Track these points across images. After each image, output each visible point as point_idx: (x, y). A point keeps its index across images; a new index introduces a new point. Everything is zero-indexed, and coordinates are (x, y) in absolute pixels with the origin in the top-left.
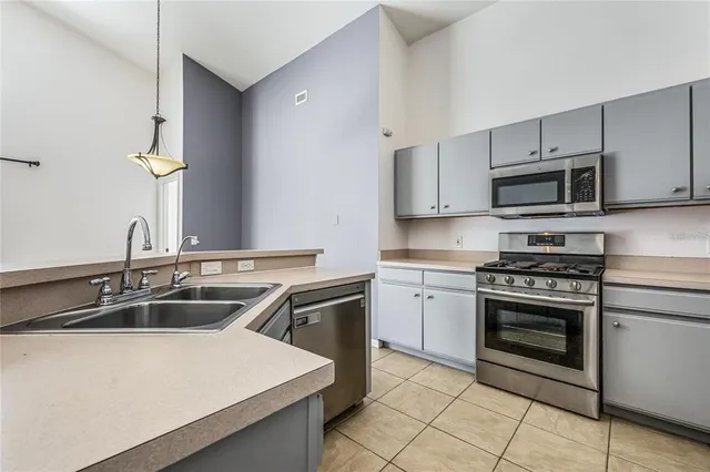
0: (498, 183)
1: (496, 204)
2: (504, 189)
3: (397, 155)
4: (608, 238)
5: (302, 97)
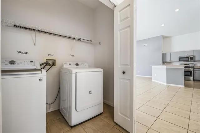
1: (180, 60)
2: (181, 59)
3: (163, 54)
4: (194, 64)
5: (146, 45)
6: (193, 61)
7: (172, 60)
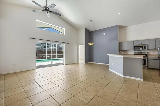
0: (135, 47)
1: (134, 49)
3: (119, 43)
4: (147, 53)
5: (104, 34)
6: (146, 49)
7: (128, 48)
